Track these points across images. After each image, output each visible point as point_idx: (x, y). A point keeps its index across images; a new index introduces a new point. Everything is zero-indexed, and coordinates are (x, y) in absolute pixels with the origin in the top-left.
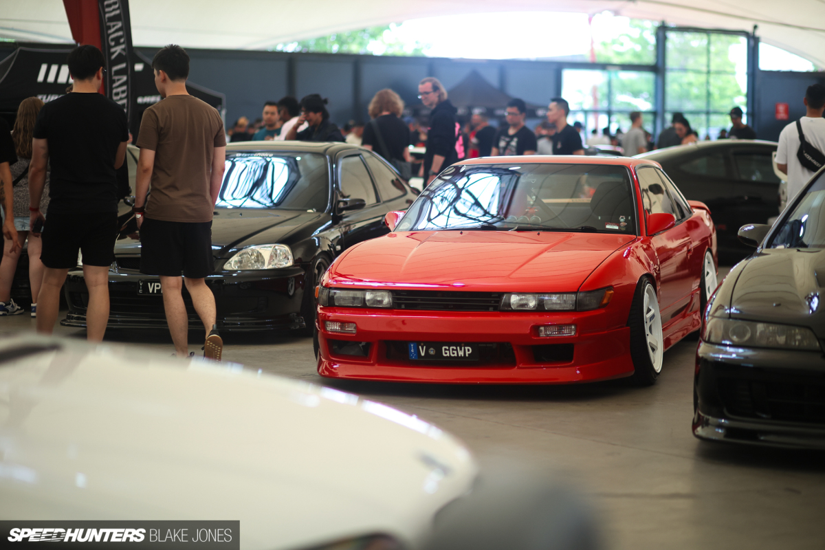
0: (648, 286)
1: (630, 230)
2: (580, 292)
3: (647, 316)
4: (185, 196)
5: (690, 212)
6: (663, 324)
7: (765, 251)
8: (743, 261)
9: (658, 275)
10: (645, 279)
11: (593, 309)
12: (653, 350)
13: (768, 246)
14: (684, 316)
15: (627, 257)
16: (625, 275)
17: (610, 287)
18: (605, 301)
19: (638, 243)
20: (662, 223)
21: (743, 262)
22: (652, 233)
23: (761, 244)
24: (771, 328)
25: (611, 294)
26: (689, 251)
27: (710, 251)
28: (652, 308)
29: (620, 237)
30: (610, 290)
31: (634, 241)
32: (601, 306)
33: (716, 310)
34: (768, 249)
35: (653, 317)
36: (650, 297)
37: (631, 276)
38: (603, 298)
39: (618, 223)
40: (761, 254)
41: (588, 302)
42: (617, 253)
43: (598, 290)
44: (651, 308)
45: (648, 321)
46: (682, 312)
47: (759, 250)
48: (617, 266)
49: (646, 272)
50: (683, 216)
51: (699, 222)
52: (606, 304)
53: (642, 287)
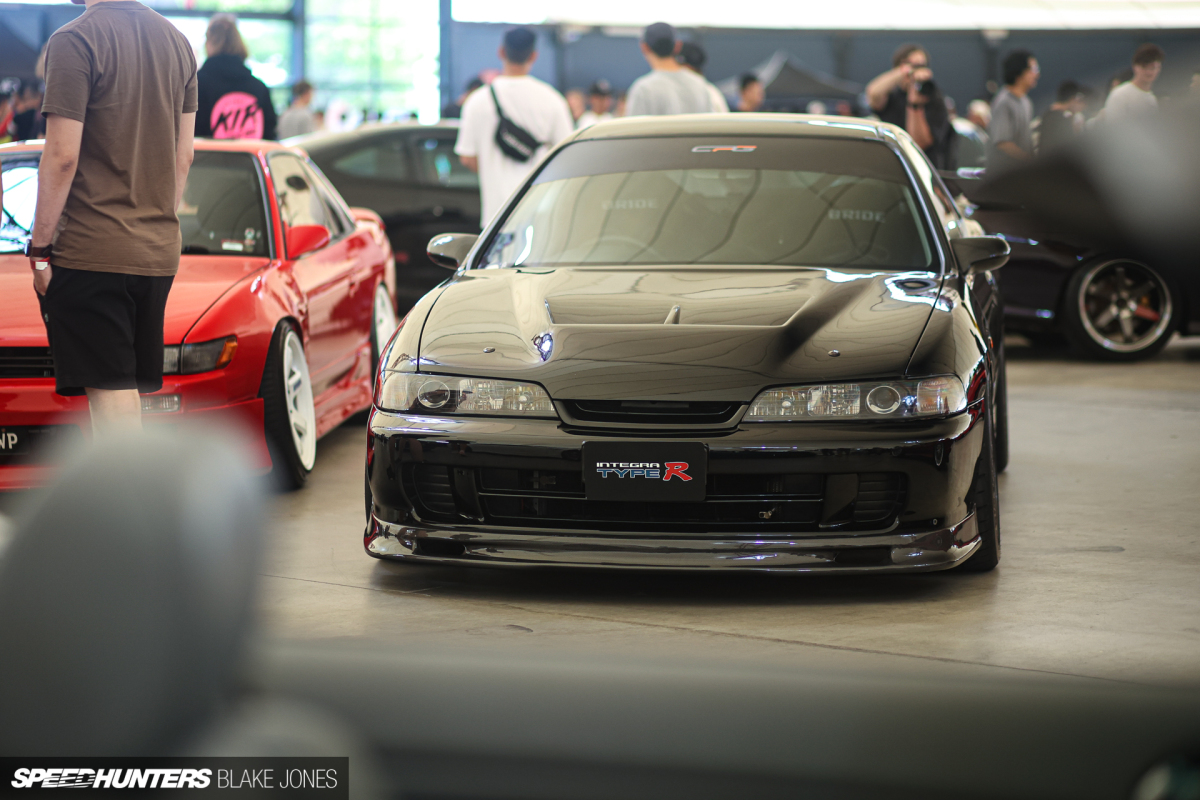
0: (291, 336)
1: (261, 250)
2: (186, 345)
3: (289, 383)
4: (143, 220)
5: (353, 226)
6: (315, 395)
7: (469, 273)
8: (436, 288)
9: (306, 321)
10: (285, 325)
11: (208, 371)
12: (300, 434)
13: (474, 266)
14: (346, 385)
15: (256, 292)
16: (254, 318)
17: (232, 337)
18: (225, 358)
19: (273, 271)
20: (310, 239)
21: (436, 291)
22: (293, 256)
23: (464, 264)
24: (480, 386)
25: (233, 348)
26: (352, 285)
27: (383, 284)
28: (297, 368)
29: (247, 261)
30: (232, 341)
31: (266, 267)
32: (219, 367)
33: (396, 364)
34: (474, 271)
35: (298, 384)
36: (295, 354)
37: (264, 320)
38: (220, 354)
39: (241, 239)
40: (464, 278)
41: (197, 361)
42: (241, 285)
43: (213, 341)
44: (295, 369)
45: (292, 389)
46: (342, 379)
47: (460, 271)
48: (243, 304)
49: (284, 314)
50: (341, 229)
51: (367, 238)
52: (225, 365)
53: (281, 338)
